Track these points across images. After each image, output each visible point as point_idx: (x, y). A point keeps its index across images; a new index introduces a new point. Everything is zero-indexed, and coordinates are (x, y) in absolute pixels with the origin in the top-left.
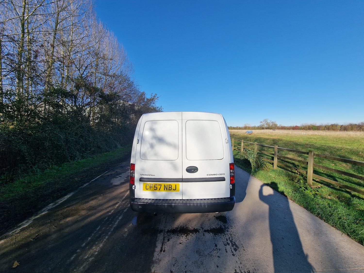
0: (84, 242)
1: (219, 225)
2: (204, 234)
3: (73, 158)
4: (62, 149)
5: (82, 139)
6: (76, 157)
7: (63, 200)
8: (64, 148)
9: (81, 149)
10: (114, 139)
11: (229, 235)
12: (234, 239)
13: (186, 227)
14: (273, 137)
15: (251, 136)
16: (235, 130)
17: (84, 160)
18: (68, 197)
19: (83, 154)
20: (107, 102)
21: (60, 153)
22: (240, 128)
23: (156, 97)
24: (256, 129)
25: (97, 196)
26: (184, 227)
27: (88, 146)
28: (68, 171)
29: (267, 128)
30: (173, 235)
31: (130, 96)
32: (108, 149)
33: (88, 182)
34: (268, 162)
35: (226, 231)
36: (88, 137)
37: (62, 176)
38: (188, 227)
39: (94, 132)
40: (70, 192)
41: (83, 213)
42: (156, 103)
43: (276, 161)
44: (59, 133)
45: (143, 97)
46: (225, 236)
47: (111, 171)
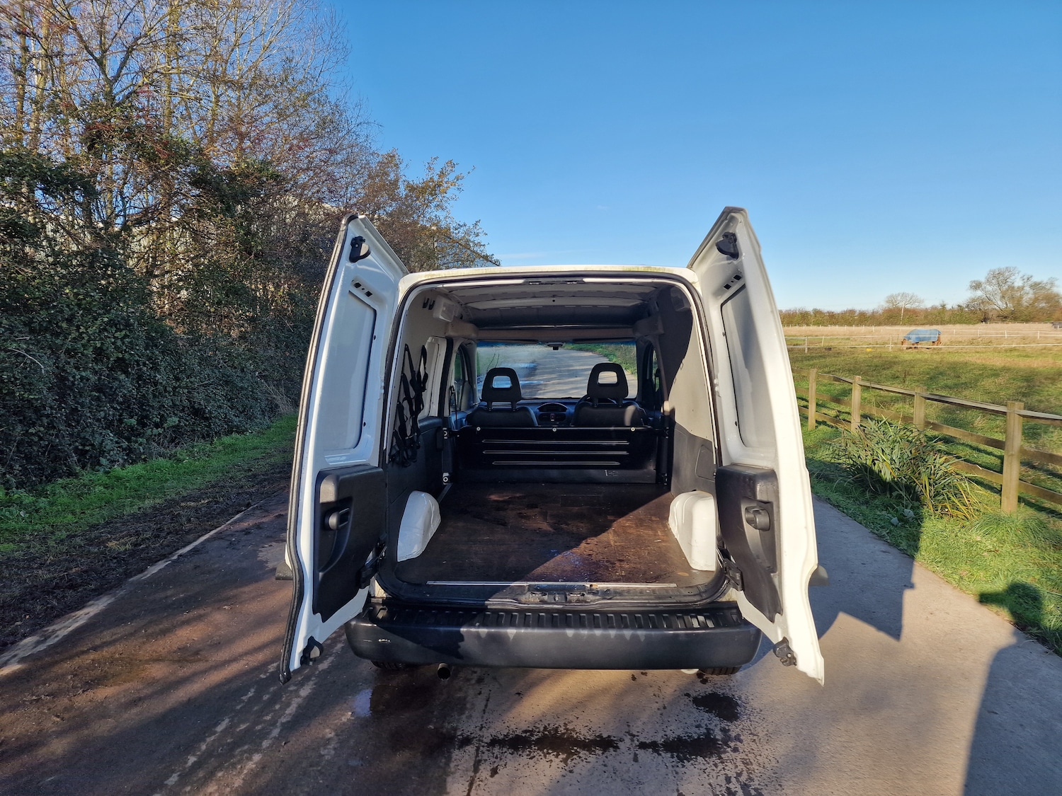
0: (173, 772)
1: (703, 725)
2: (636, 755)
3: (89, 457)
4: (45, 421)
5: (122, 377)
6: (102, 453)
7: (72, 624)
8: (52, 414)
9: (120, 421)
10: (261, 376)
11: (739, 763)
12: (756, 778)
13: (567, 730)
14: (1028, 360)
15: (919, 356)
16: (837, 329)
17: (139, 468)
18: (92, 614)
19: (129, 440)
20: (229, 210)
21: (36, 439)
22: (864, 319)
23: (451, 177)
24: (949, 322)
25: (209, 610)
26: (556, 730)
27: (152, 407)
28: (73, 513)
29: (1004, 317)
30: (512, 754)
31: (331, 176)
32: (237, 419)
33: (164, 557)
34: (970, 480)
35: (729, 749)
36: (151, 368)
37: (52, 533)
38: (573, 730)
39: (177, 345)
40: (98, 593)
41: (158, 671)
42: (452, 202)
43: (1012, 475)
44: (27, 351)
45: (392, 176)
46: (720, 766)
47: (258, 512)
